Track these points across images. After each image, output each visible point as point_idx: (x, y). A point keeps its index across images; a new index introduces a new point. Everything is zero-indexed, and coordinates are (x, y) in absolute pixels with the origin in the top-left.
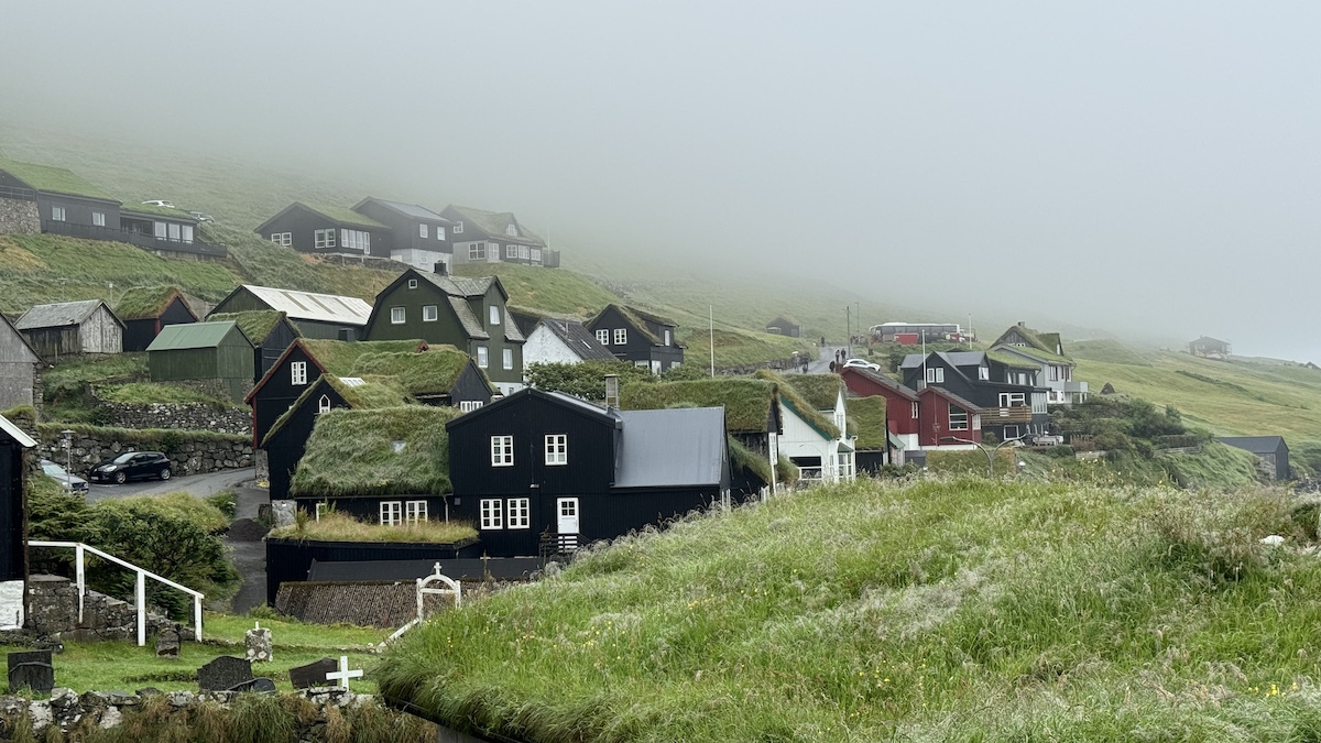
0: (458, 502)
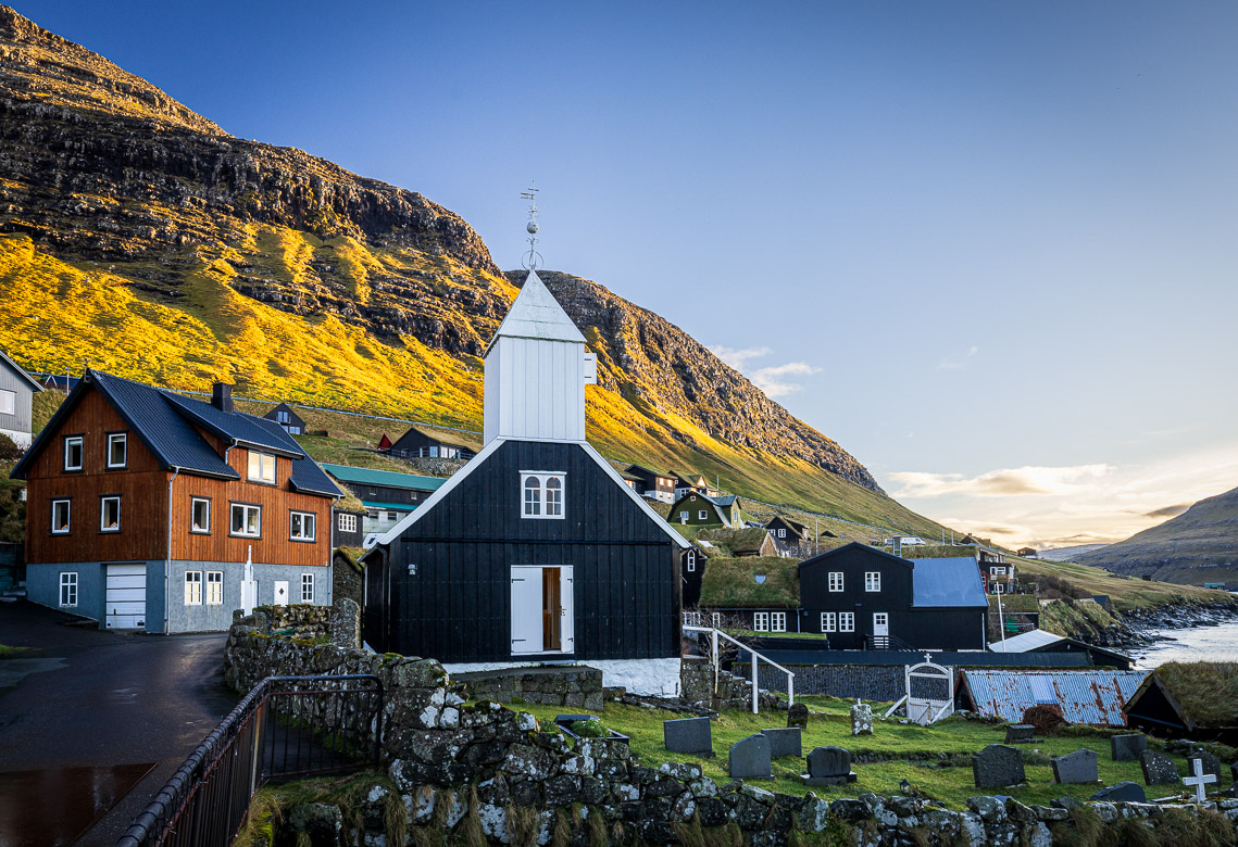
0: (806, 614)
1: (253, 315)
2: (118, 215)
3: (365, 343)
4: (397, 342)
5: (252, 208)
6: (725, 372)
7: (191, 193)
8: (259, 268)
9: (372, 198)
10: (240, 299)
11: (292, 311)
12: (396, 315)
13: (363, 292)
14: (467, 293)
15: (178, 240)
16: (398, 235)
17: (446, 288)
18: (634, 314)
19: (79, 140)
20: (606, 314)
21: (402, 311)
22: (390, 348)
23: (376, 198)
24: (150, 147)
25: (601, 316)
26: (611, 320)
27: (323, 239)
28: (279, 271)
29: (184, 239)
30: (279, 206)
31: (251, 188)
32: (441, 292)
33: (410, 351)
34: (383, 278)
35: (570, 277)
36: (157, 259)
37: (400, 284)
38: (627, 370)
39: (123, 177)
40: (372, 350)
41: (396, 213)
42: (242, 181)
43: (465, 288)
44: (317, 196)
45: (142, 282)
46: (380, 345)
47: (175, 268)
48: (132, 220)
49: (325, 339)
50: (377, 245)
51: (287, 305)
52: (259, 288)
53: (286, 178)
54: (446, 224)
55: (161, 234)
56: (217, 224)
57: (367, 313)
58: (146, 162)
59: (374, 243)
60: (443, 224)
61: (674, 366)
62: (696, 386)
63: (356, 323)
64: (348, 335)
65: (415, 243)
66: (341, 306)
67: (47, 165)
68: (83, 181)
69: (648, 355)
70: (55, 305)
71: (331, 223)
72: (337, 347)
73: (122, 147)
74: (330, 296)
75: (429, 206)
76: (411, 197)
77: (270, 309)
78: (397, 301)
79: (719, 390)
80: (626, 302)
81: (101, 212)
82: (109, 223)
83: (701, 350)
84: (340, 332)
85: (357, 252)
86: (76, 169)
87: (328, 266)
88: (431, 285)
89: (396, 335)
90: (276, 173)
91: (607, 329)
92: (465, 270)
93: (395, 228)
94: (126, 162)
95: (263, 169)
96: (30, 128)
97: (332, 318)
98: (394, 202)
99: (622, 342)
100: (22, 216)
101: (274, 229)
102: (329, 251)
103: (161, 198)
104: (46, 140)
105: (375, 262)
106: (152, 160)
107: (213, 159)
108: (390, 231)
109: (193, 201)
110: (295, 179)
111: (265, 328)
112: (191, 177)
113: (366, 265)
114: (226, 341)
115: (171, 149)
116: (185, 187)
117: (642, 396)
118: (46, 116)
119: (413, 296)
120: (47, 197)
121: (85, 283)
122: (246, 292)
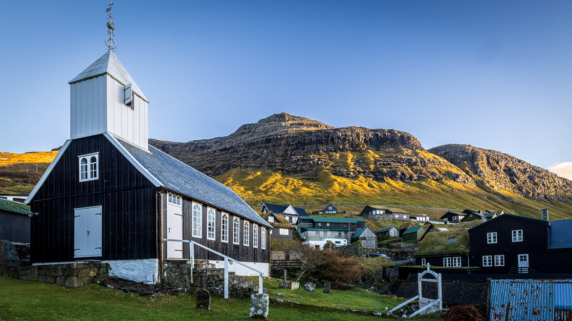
0: (473, 257)
1: (336, 180)
2: (303, 160)
3: (372, 183)
4: (383, 181)
5: (339, 148)
6: (533, 168)
7: (322, 148)
8: (340, 166)
9: (377, 135)
10: (333, 177)
11: (349, 177)
12: (383, 172)
13: (372, 167)
14: (410, 159)
15: (318, 163)
16: (386, 145)
17: (401, 159)
18: (484, 153)
19: (294, 142)
20: (471, 155)
21: (385, 170)
22: (380, 183)
23: (378, 135)
24: (311, 138)
25: (468, 157)
26: (473, 157)
27: (361, 152)
28: (346, 166)
29: (319, 162)
30: (347, 146)
31: (339, 142)
32: (400, 161)
33: (387, 183)
34: (379, 161)
35: (455, 144)
36: (312, 170)
37: (385, 161)
38: (480, 176)
39: (305, 149)
40: (374, 185)
41: (385, 138)
42: (336, 141)
43: (409, 158)
44: (359, 139)
45: (307, 177)
46: (376, 183)
47: (316, 171)
48: (306, 160)
49: (358, 184)
50: (379, 150)
51: (347, 176)
52: (339, 172)
53: (349, 136)
54: (403, 137)
55: (314, 162)
56: (329, 156)
57: (373, 173)
58: (311, 143)
59: (377, 149)
60: (402, 137)
61: (504, 170)
62: (516, 177)
63: (369, 177)
64: (366, 181)
65: (392, 146)
66: (364, 172)
67: (287, 151)
68: (295, 153)
69: (492, 168)
70: (284, 188)
71: (363, 147)
72: (362, 186)
73: (305, 140)
74: (361, 170)
75: (397, 132)
76: (390, 131)
77: (342, 178)
78: (383, 167)
79: (529, 177)
80: (480, 149)
81: (299, 160)
82: (301, 163)
83: (520, 161)
84: (364, 181)
85: (372, 155)
86: (293, 150)
87: (361, 162)
88: (397, 159)
89: (383, 179)
90: (346, 135)
91: (471, 161)
92: (410, 151)
93: (385, 143)
94: (306, 144)
95: (342, 135)
96: (283, 142)
97: (361, 177)
98: (384, 135)
99: (478, 165)
100: (280, 166)
101: (345, 153)
102: (362, 156)
103: (314, 152)
104: (287, 144)
105: (377, 156)
106: (312, 142)
107: (328, 136)
108: (383, 144)
109: (323, 151)
110: (352, 136)
111: (339, 184)
112: (322, 143)
113: (374, 158)
114: (327, 190)
115: (317, 137)
116: (321, 147)
117: (487, 185)
118: (287, 137)
119: (390, 164)
120: (286, 159)
121: (292, 180)
122: (335, 174)
